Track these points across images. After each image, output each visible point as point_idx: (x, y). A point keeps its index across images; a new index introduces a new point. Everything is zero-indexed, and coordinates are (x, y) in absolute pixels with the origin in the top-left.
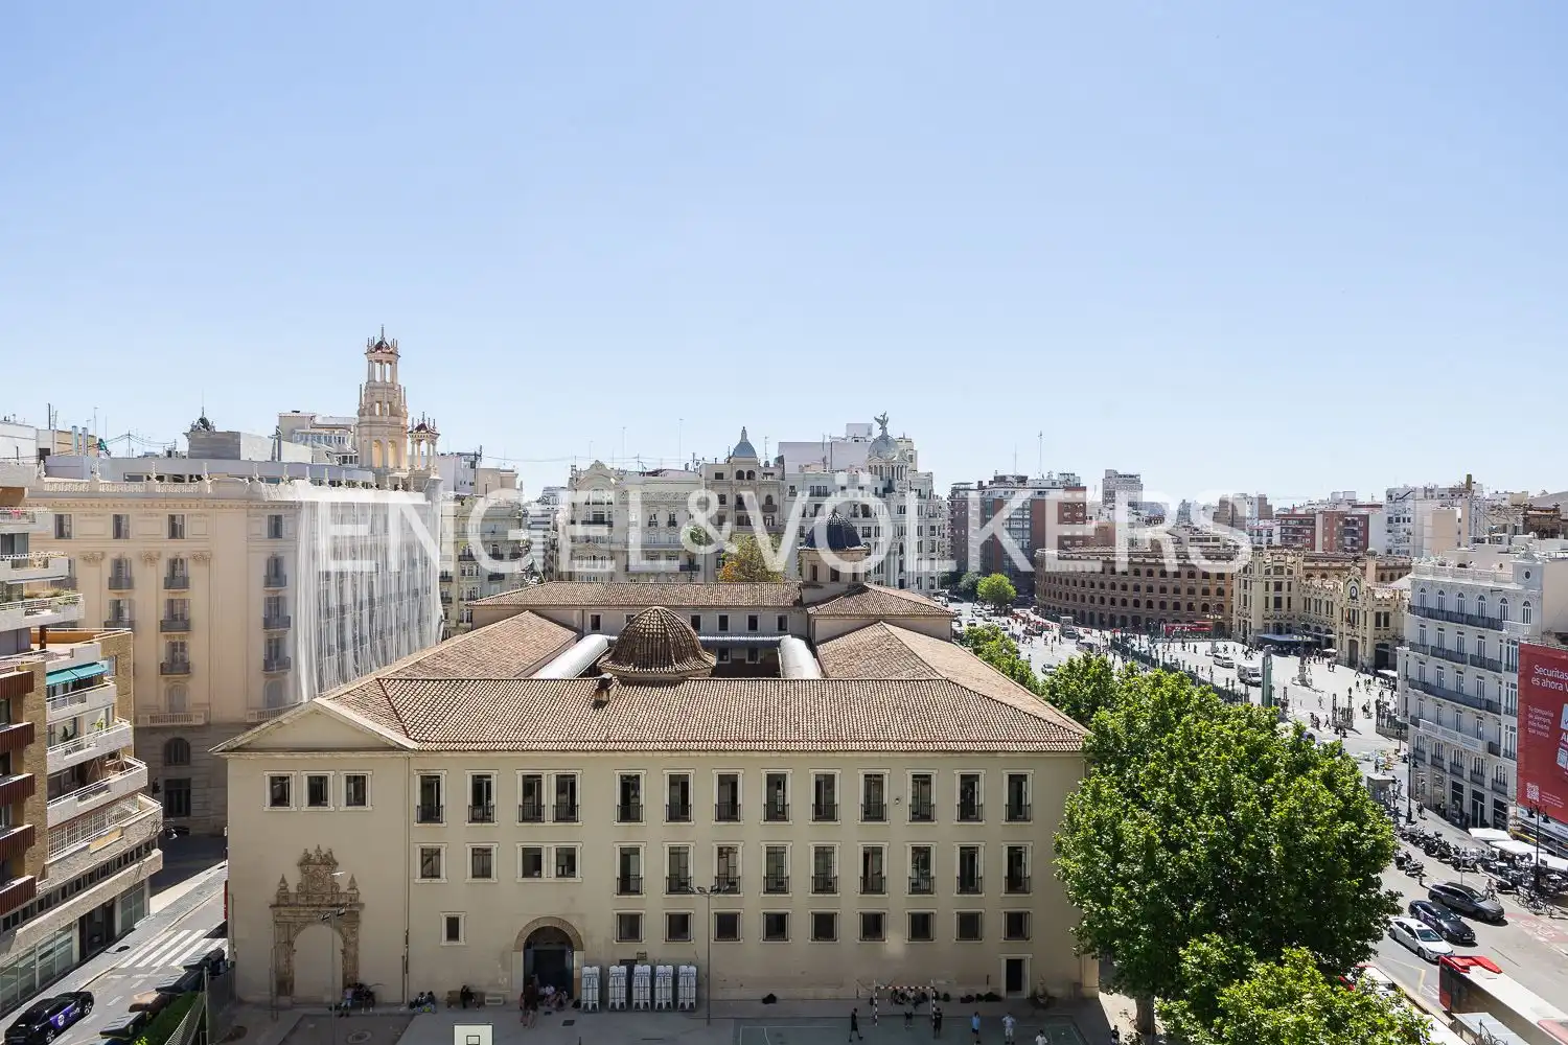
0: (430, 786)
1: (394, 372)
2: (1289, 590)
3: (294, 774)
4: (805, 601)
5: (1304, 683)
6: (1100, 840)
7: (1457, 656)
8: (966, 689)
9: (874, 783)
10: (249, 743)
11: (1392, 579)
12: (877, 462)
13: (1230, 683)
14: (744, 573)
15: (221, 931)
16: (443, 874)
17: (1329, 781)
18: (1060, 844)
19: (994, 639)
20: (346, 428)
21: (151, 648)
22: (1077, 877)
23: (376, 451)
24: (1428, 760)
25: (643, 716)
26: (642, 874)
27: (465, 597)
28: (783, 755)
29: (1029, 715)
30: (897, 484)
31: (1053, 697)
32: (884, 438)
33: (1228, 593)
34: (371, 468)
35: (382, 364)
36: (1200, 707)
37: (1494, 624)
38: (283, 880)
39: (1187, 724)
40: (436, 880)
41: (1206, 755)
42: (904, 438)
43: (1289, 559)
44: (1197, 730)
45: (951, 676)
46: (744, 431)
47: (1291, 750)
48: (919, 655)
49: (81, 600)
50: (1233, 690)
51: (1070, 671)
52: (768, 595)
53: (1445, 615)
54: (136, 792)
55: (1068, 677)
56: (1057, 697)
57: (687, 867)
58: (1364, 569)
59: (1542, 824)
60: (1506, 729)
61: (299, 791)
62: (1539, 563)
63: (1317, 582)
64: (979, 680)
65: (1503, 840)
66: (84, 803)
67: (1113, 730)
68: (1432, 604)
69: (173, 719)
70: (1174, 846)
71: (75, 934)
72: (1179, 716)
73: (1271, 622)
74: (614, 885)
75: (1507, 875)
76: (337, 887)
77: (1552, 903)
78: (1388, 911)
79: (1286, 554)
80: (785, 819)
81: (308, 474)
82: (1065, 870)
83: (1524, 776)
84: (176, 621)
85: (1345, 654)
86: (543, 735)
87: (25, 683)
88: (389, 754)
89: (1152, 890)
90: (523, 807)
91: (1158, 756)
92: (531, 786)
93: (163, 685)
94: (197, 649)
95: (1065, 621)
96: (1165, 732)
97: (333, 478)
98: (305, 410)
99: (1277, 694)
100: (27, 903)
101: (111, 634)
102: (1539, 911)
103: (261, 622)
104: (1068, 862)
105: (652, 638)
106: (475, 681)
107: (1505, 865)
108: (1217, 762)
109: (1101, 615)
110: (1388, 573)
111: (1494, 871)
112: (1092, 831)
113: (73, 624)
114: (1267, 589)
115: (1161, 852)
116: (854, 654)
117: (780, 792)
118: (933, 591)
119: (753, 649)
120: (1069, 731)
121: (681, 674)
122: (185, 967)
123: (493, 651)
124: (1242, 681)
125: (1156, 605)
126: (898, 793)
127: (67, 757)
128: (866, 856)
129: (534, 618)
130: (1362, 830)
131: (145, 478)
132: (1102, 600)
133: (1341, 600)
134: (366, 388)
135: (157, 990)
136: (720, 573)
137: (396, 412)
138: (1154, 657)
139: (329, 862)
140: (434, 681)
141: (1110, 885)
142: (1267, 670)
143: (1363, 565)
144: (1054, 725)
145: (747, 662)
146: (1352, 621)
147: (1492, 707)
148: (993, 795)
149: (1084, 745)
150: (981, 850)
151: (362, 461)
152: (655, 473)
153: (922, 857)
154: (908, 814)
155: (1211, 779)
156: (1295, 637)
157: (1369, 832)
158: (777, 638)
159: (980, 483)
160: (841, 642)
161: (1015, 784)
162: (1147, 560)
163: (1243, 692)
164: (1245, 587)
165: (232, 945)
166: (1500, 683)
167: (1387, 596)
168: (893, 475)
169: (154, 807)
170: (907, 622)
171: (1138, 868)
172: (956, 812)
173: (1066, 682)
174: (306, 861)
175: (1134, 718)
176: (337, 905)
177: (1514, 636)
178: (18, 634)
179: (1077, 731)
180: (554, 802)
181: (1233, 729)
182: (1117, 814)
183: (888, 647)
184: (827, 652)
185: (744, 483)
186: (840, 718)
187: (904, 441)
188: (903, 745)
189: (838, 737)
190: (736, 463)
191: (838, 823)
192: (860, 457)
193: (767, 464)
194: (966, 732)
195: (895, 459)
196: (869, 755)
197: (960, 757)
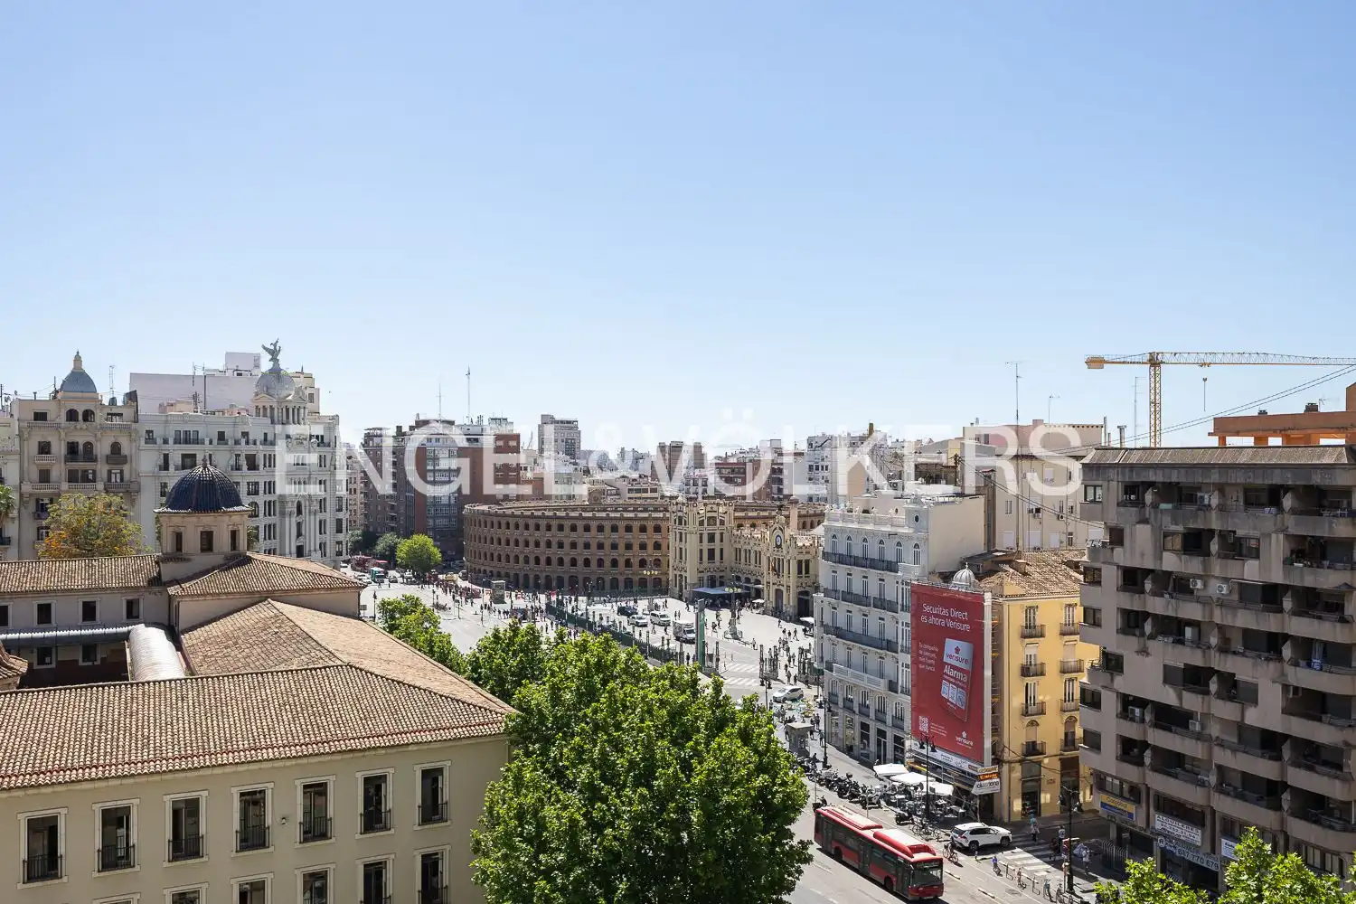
2: (722, 541)
4: (164, 579)
5: (736, 636)
6: (522, 832)
7: (861, 600)
8: (371, 674)
9: (253, 801)
11: (812, 527)
12: (266, 401)
13: (666, 642)
14: (76, 546)
17: (745, 737)
18: (478, 842)
19: (412, 611)
22: (497, 879)
24: (841, 704)
28: (125, 781)
29: (446, 698)
31: (476, 673)
32: (276, 372)
33: (664, 547)
36: (626, 671)
37: (891, 567)
39: (611, 692)
41: (630, 723)
42: (301, 372)
43: (721, 510)
44: (622, 696)
45: (354, 661)
46: (78, 359)
47: (710, 708)
48: (315, 637)
50: (669, 649)
51: (495, 642)
52: (113, 572)
53: (852, 559)
55: (493, 649)
56: (481, 673)
58: (787, 517)
59: (930, 754)
60: (901, 666)
62: (925, 507)
63: (746, 531)
64: (388, 662)
65: (902, 774)
67: (538, 705)
68: (842, 550)
70: (597, 827)
72: (605, 682)
73: (705, 575)
75: (904, 807)
77: (940, 828)
78: (799, 861)
79: (718, 504)
80: (128, 865)
82: (484, 872)
83: (917, 710)
85: (771, 605)
89: (575, 879)
91: (582, 729)
95: (497, 585)
96: (590, 702)
99: (710, 650)
102: (929, 837)
104: (488, 862)
107: (903, 797)
108: (641, 730)
109: (537, 577)
110: (808, 520)
111: (894, 805)
112: (514, 823)
114: (701, 542)
115: (585, 834)
116: (232, 641)
117: (122, 832)
118: (340, 558)
119: (89, 645)
120: (491, 712)
124: (678, 639)
125: (594, 564)
126: (284, 810)
128: (243, 894)
130: (774, 785)
132: (537, 560)
133: (767, 551)
136: (41, 547)
138: (591, 620)
141: (531, 881)
142: (701, 625)
143: (787, 513)
144: (475, 707)
145: (81, 663)
146: (777, 571)
147: (890, 646)
148: (403, 798)
149: (507, 725)
150: (390, 865)
154: (297, 833)
155: (635, 749)
156: (727, 589)
157: (781, 785)
158: (125, 629)
159: (399, 428)
160: (215, 629)
161: (429, 781)
162: (584, 514)
163: (678, 651)
164: (681, 540)
166: (897, 623)
167: (807, 544)
168: (287, 417)
171: (561, 857)
172: (358, 824)
173: (490, 656)
175: (559, 689)
177: (907, 577)
179: (499, 710)
181: (657, 691)
182: (540, 800)
183: (276, 630)
184: (195, 642)
185: (78, 427)
186: (207, 725)
187: (302, 376)
188: (291, 751)
189: (204, 749)
190: (65, 399)
191: (205, 859)
192: (243, 395)
193: (113, 401)
194: (371, 726)
195: (290, 398)
196: (245, 767)
197: (364, 756)
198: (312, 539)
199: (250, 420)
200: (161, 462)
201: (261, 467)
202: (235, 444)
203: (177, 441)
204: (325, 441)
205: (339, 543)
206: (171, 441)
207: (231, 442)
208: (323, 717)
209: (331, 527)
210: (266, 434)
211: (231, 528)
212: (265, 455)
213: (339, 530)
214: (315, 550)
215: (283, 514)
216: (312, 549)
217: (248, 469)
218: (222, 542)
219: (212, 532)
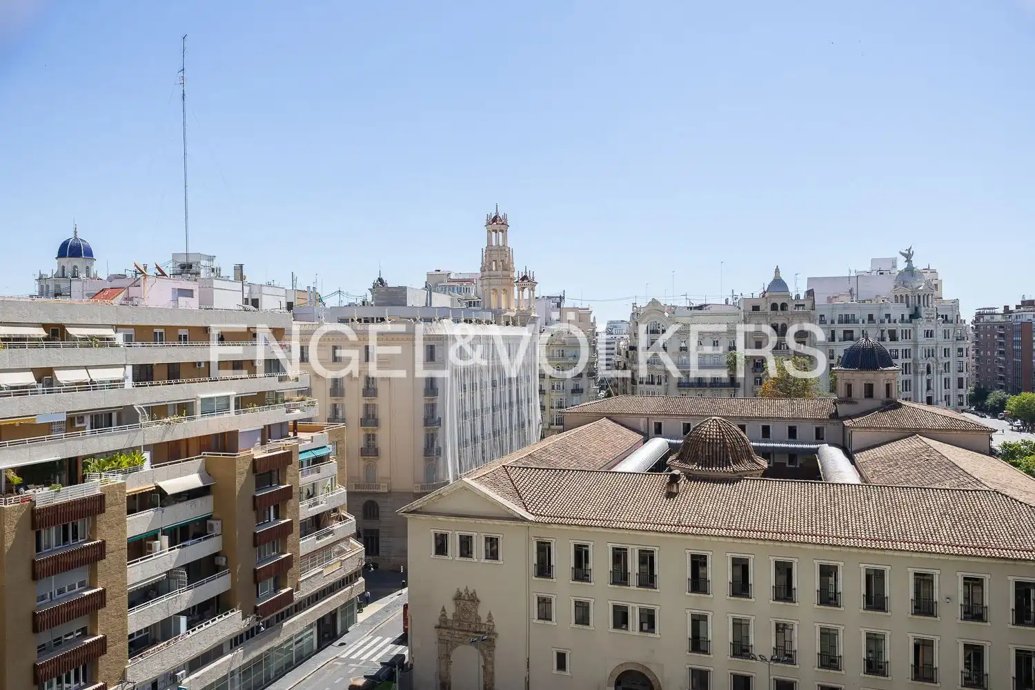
0: (544, 549)
1: (505, 238)
3: (450, 532)
4: (840, 414)
8: (1016, 501)
9: (924, 581)
10: (421, 508)
12: (902, 291)
14: (781, 390)
15: (403, 640)
16: (554, 618)
20: (471, 281)
21: (355, 437)
23: (493, 299)
25: (708, 507)
26: (710, 638)
27: (555, 406)
28: (834, 549)
30: (923, 312)
32: (910, 271)
34: (489, 309)
35: (496, 233)
38: (444, 610)
40: (548, 623)
42: (928, 269)
45: (999, 489)
46: (777, 271)
48: (962, 467)
49: (317, 403)
52: (806, 408)
54: (349, 537)
57: (748, 637)
61: (454, 545)
64: (1028, 493)
66: (320, 541)
69: (368, 487)
71: (315, 630)
74: (687, 644)
76: (480, 619)
80: (837, 605)
81: (451, 315)
84: (370, 419)
86: (626, 517)
87: (286, 459)
88: (513, 524)
90: (613, 572)
92: (619, 556)
93: (362, 463)
94: (383, 439)
97: (467, 318)
98: (444, 269)
100: (288, 607)
101: (334, 427)
103: (422, 422)
105: (712, 443)
106: (573, 471)
113: (310, 420)
116: (893, 462)
117: (832, 581)
118: (962, 407)
119: (793, 455)
121: (739, 474)
122: (381, 663)
123: (582, 448)
126: (948, 592)
127: (310, 510)
128: (917, 647)
129: (609, 423)
131: (350, 320)
134: (486, 251)
135: (365, 677)
137: (507, 268)
139: (474, 599)
140: (544, 469)
145: (787, 465)
151: (484, 305)
152: (700, 308)
153: (974, 655)
154: (959, 612)
158: (815, 446)
159: (1006, 308)
160: (878, 452)
165: (411, 652)
168: (919, 302)
169: (360, 547)
170: (946, 435)
172: (1010, 617)
174: (458, 598)
176: (480, 632)
178: (282, 425)
180: (637, 571)
183: (928, 458)
184: (865, 460)
185: (778, 314)
186: (887, 519)
187: (929, 272)
188: (953, 549)
189: (887, 537)
190: (771, 297)
191: (889, 614)
192: (885, 288)
193: (798, 297)
194: (1020, 542)
195: (921, 288)
196: (919, 555)
197: (1015, 564)
198: (939, 391)
199: (892, 306)
200: (830, 336)
201: (900, 338)
202: (881, 322)
203: (840, 322)
204: (948, 318)
205: (960, 396)
206: (836, 322)
207: (878, 321)
208: (977, 528)
209: (953, 384)
210: (903, 315)
211: (885, 382)
212: (902, 330)
213: (960, 386)
214: (941, 400)
215: (916, 373)
216: (939, 398)
217: (891, 340)
218: (880, 391)
219: (872, 384)
